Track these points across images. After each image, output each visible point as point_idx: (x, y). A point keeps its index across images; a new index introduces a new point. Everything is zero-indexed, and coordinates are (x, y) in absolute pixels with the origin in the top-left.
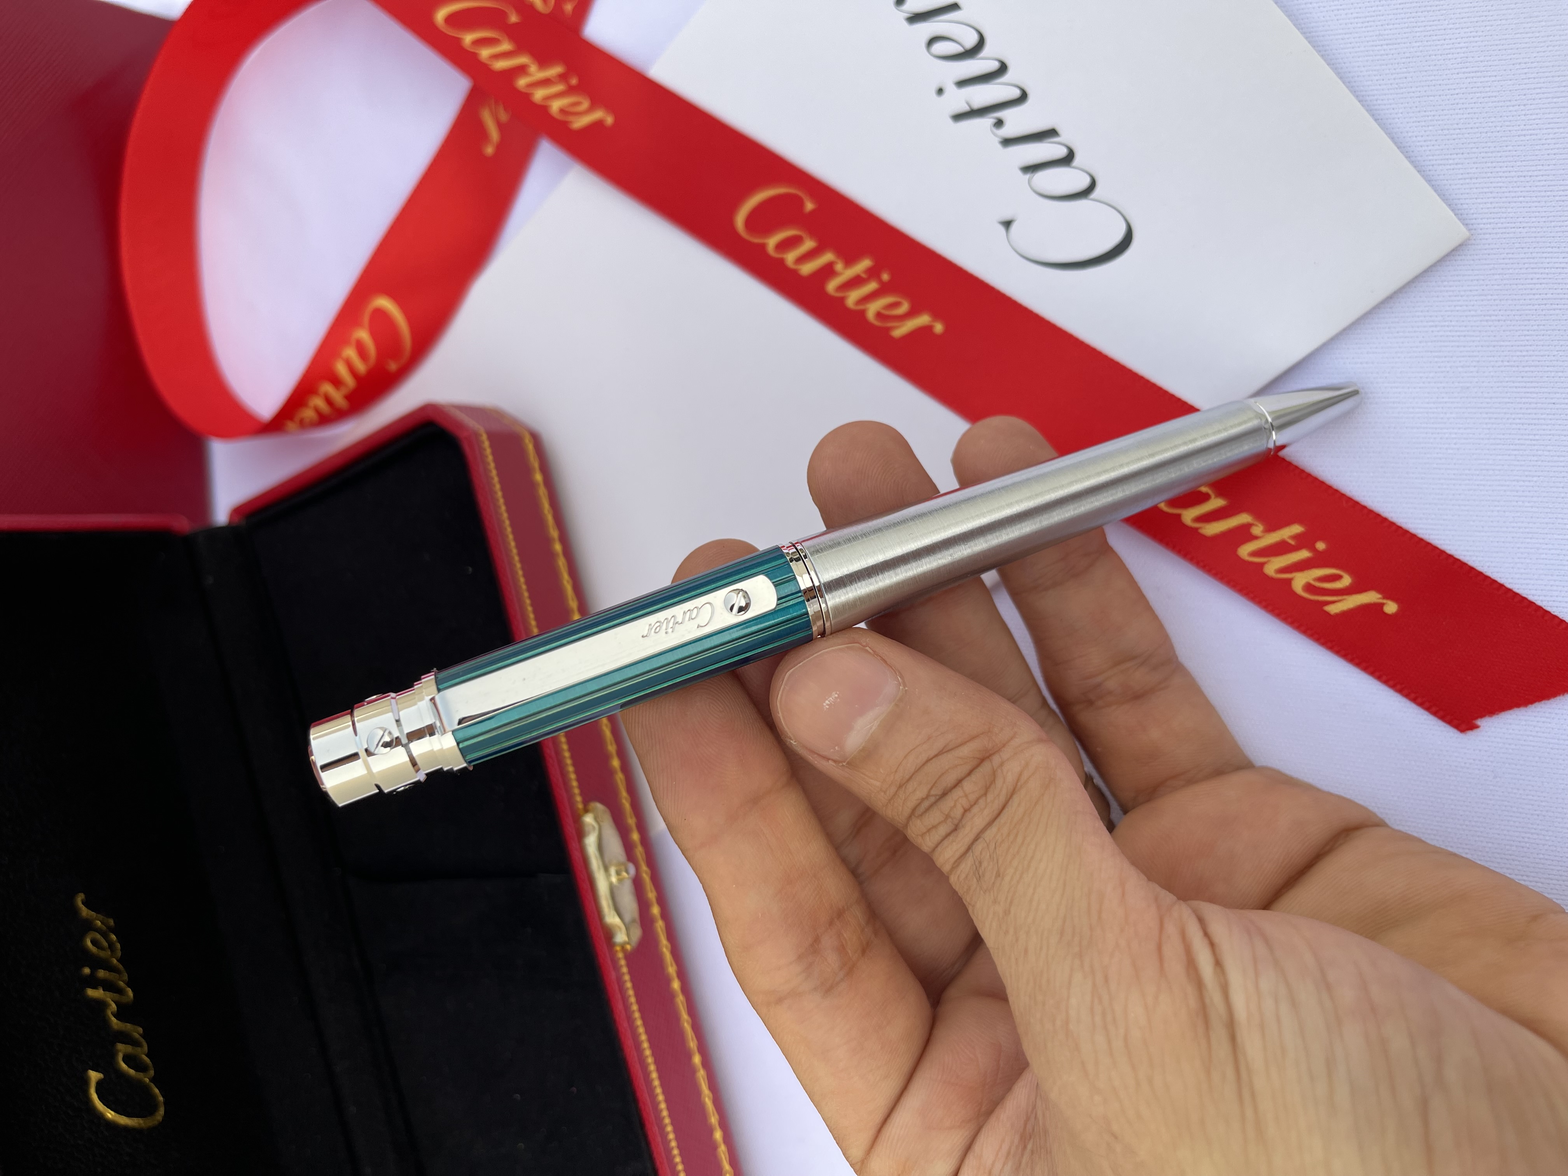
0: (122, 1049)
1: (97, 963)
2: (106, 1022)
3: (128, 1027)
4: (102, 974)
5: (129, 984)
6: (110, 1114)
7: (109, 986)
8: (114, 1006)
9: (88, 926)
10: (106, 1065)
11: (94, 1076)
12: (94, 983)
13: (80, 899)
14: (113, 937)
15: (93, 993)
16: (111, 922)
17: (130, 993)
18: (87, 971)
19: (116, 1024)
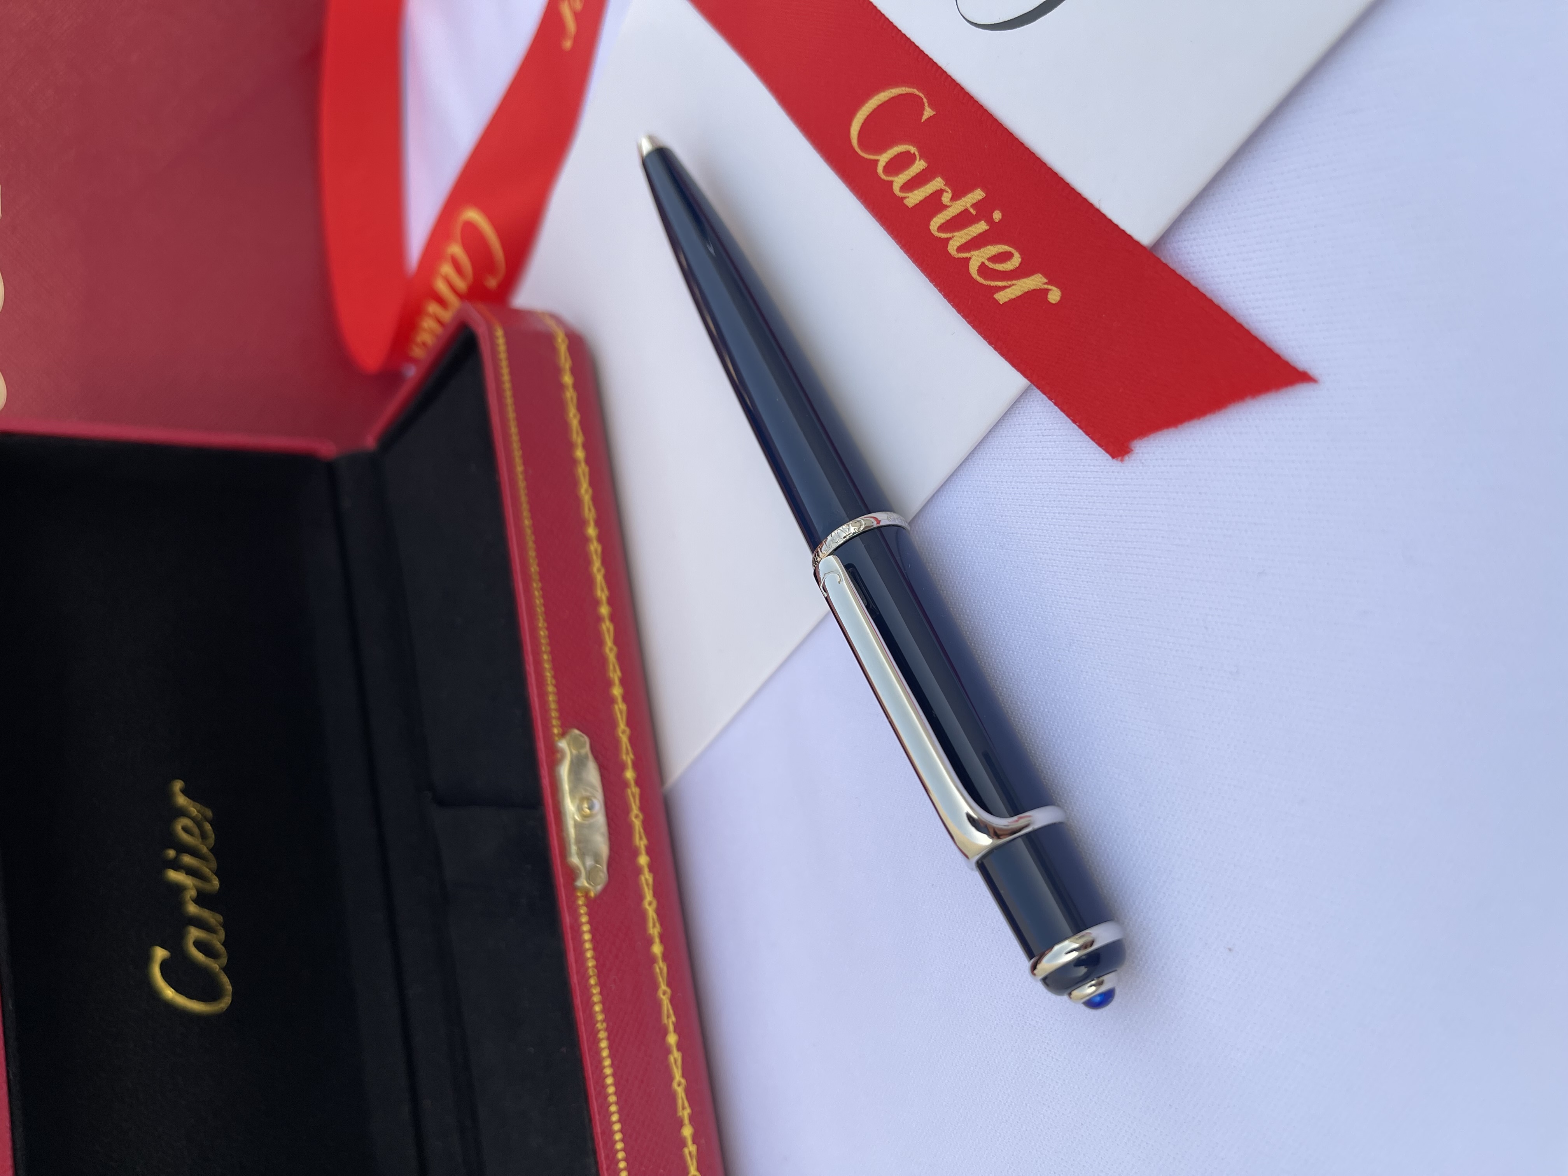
0: (194, 933)
1: (183, 848)
2: (180, 905)
3: (205, 914)
4: (187, 859)
5: (216, 874)
6: (169, 993)
7: (191, 872)
8: (193, 893)
9: (182, 813)
10: (175, 945)
11: (160, 953)
12: (176, 866)
13: (178, 785)
14: (208, 827)
15: (174, 876)
16: (209, 813)
17: (216, 883)
18: (171, 853)
19: (192, 909)
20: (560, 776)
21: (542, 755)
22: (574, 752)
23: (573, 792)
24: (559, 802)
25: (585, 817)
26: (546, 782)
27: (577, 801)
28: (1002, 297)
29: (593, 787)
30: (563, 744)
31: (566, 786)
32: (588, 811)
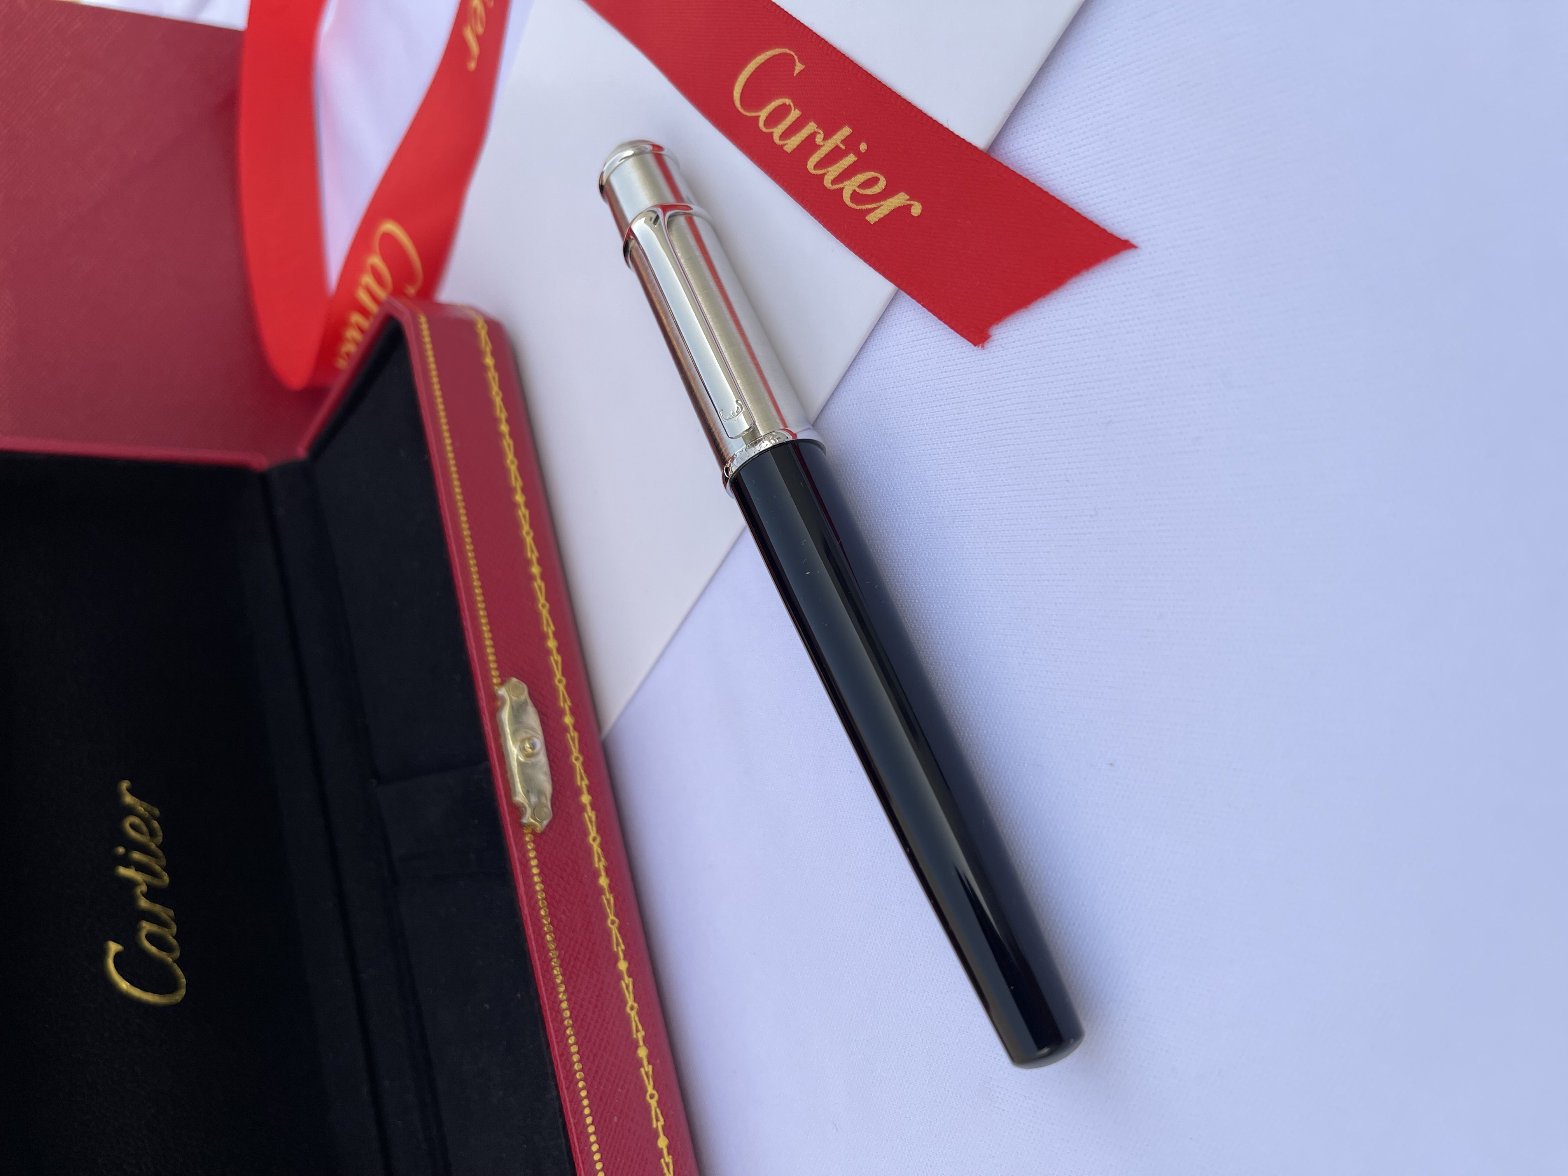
0: (147, 927)
1: (132, 845)
2: (133, 899)
3: (157, 908)
4: (136, 856)
5: (165, 869)
6: (126, 986)
7: (140, 867)
8: (144, 888)
9: (130, 812)
10: (129, 939)
11: (114, 947)
12: (127, 862)
14: (156, 824)
15: (124, 871)
16: (157, 812)
17: (166, 878)
18: (121, 850)
19: (144, 903)
20: (501, 721)
21: (483, 704)
22: (514, 698)
23: (514, 733)
24: (501, 746)
25: (528, 756)
26: (488, 729)
27: (518, 744)
28: (872, 218)
29: (533, 729)
30: (502, 692)
31: (508, 730)
32: (530, 750)
